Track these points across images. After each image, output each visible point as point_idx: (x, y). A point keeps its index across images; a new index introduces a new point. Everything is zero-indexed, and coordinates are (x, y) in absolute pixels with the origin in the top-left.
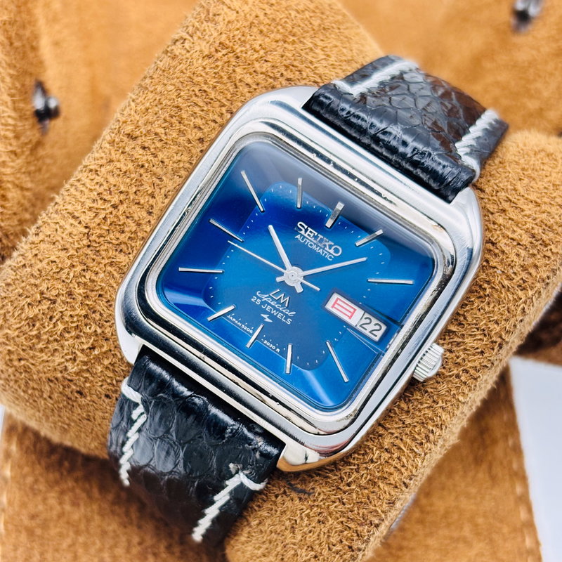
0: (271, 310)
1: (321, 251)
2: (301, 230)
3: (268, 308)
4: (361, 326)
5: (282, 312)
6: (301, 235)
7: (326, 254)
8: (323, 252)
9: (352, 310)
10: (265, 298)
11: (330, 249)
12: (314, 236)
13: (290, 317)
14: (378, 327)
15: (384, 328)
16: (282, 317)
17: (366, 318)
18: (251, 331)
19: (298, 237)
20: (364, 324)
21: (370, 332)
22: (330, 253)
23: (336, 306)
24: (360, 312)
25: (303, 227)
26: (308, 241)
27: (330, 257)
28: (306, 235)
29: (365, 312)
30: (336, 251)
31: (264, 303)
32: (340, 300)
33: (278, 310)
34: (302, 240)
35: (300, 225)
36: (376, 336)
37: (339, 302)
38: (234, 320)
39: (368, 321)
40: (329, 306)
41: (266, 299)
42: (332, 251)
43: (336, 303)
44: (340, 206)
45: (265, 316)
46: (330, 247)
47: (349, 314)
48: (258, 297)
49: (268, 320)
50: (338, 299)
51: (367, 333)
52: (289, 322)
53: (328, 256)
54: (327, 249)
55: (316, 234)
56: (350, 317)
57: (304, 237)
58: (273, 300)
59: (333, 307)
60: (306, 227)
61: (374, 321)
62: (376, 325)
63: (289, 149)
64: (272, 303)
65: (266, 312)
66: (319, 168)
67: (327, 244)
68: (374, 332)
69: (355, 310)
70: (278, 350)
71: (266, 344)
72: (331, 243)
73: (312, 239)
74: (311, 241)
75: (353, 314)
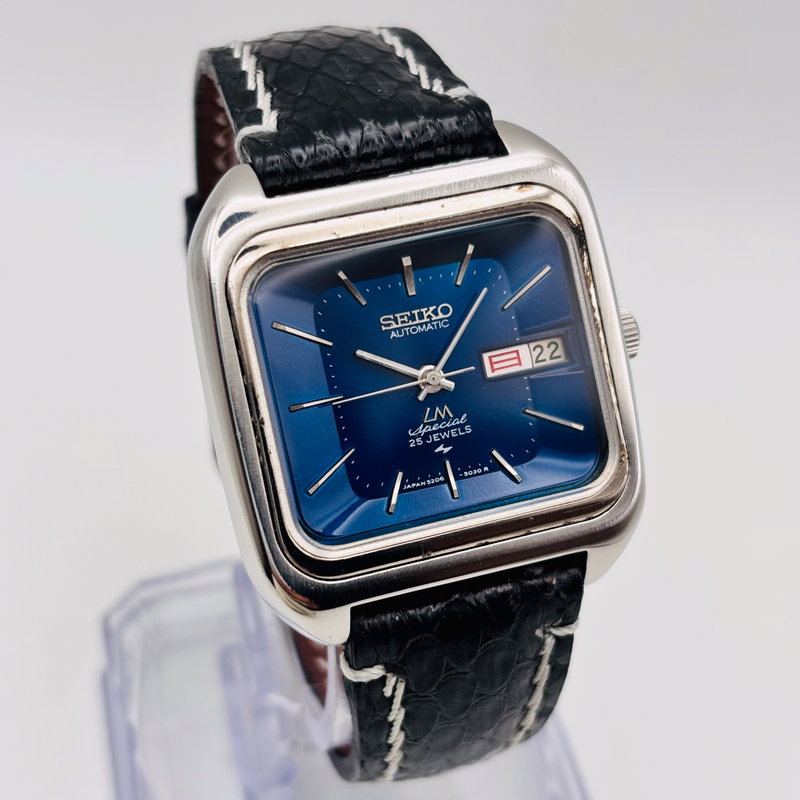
0: (439, 436)
1: (430, 327)
2: (389, 325)
3: (435, 438)
4: (537, 362)
5: (453, 427)
6: (395, 330)
7: (438, 325)
8: (433, 326)
9: (515, 355)
10: (422, 430)
11: (437, 314)
12: (409, 318)
13: (466, 424)
14: (553, 347)
15: (558, 341)
16: (457, 432)
17: (534, 350)
18: (442, 479)
19: (393, 334)
20: (538, 357)
21: (551, 358)
22: (441, 320)
23: (495, 366)
24: (523, 349)
25: (390, 319)
26: (407, 329)
27: (445, 323)
28: (400, 325)
29: (528, 342)
30: (445, 310)
31: (426, 437)
32: (494, 356)
33: (446, 429)
34: (400, 334)
35: (384, 320)
36: (559, 357)
37: (494, 360)
38: (414, 485)
39: (538, 350)
40: (490, 374)
41: (424, 430)
42: (441, 316)
43: (492, 363)
44: (407, 261)
45: (441, 448)
46: (435, 312)
47: (516, 361)
48: (414, 438)
49: (447, 450)
50: (490, 358)
51: (549, 362)
52: (468, 430)
53: (441, 325)
54: (434, 318)
55: (408, 313)
56: (520, 364)
57: (400, 329)
58: (432, 424)
59: (493, 370)
60: (392, 317)
61: (544, 343)
62: (549, 346)
63: (300, 252)
64: (434, 429)
65: (437, 444)
66: (351, 242)
67: (429, 313)
68: (555, 355)
69: (517, 352)
70: (486, 469)
71: (469, 476)
72: (432, 309)
73: (411, 323)
74: (410, 326)
75: (518, 358)
